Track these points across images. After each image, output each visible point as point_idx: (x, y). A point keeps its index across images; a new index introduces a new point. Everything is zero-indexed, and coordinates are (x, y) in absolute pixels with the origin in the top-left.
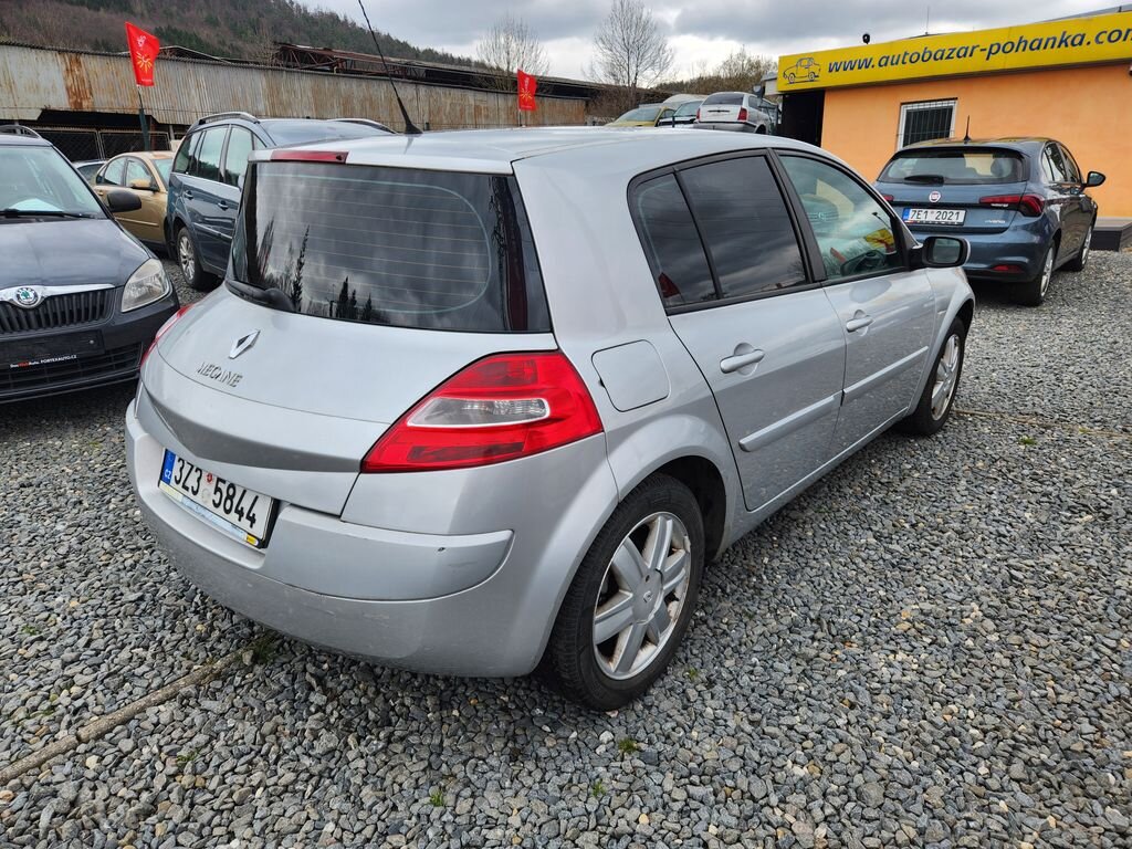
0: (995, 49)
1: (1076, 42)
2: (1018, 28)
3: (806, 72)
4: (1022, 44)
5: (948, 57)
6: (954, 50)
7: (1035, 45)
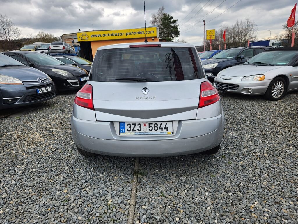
0: (127, 34)
1: (142, 33)
2: (131, 30)
3: (85, 37)
4: (132, 33)
5: (118, 35)
6: (119, 34)
7: (135, 33)
